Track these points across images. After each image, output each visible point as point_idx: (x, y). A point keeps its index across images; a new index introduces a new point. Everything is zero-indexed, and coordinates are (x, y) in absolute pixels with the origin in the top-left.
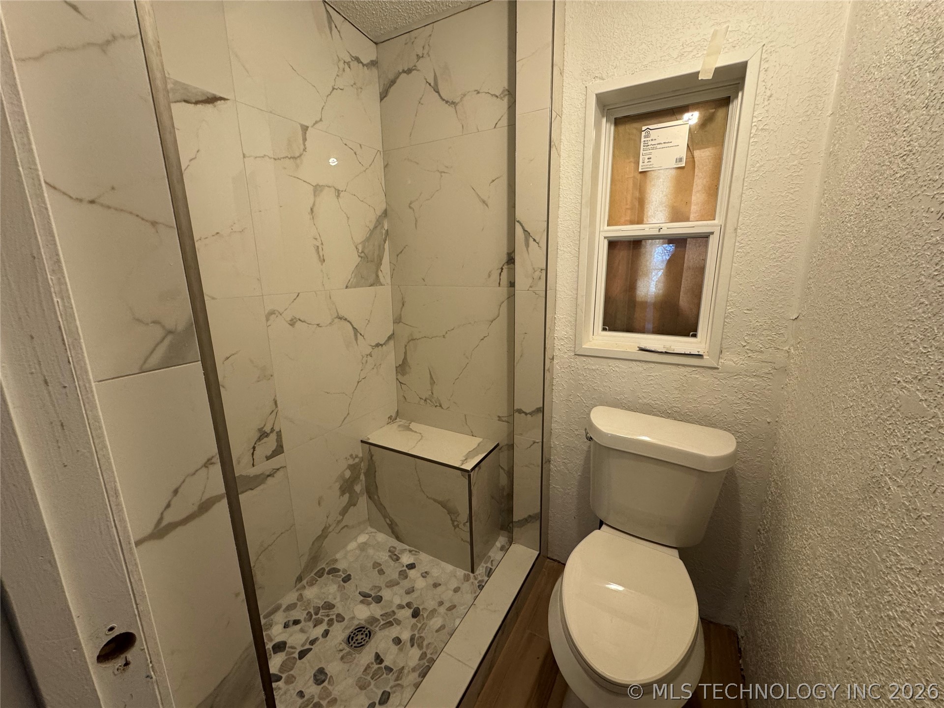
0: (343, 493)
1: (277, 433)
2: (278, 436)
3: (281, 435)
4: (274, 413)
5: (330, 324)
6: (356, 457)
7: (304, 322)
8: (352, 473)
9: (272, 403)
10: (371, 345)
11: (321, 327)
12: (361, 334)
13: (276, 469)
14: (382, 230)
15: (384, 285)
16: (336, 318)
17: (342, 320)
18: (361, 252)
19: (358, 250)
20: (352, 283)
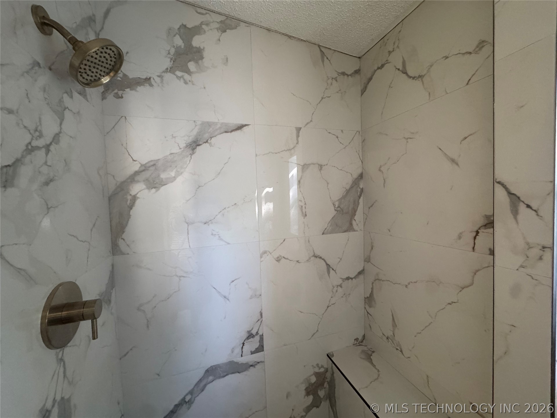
0: (308, 393)
1: (260, 336)
2: (260, 338)
3: (263, 338)
4: (260, 321)
5: (308, 260)
6: (321, 367)
7: (287, 259)
8: (317, 380)
9: (259, 314)
10: (341, 278)
11: (299, 263)
12: (333, 269)
13: (257, 362)
14: (357, 189)
15: (357, 231)
16: (313, 256)
17: (318, 258)
18: (338, 207)
19: (335, 206)
20: (328, 231)
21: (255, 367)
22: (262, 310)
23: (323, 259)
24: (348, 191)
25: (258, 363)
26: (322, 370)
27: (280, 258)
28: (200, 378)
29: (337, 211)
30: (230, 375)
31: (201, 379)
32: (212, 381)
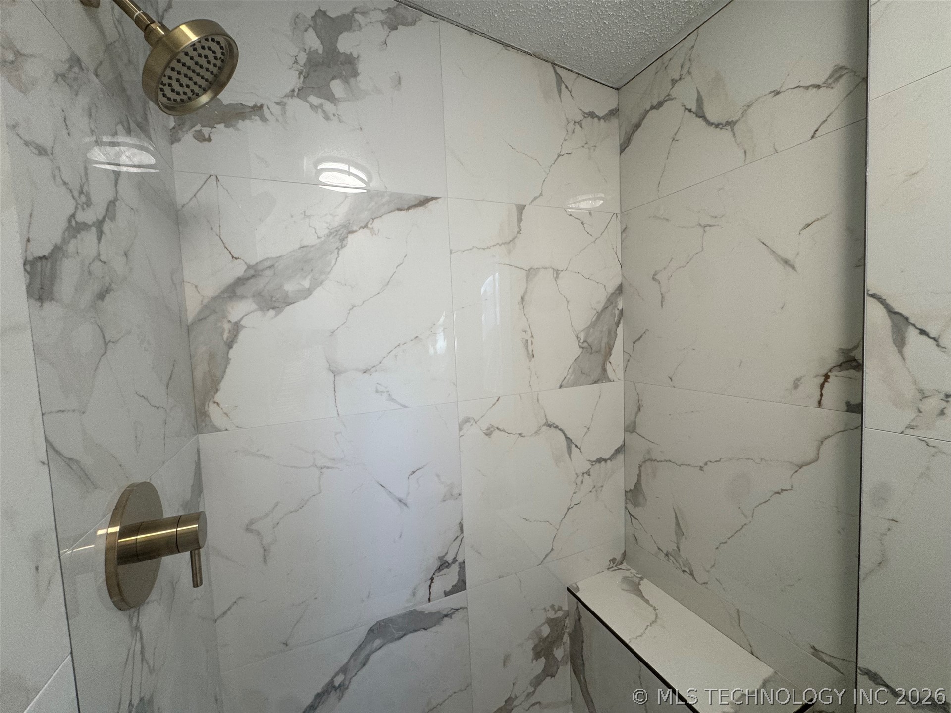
0: (537, 655)
1: (460, 564)
2: (460, 568)
3: (464, 567)
4: (459, 539)
5: (536, 432)
6: (559, 610)
7: (503, 431)
8: (552, 631)
9: (457, 528)
10: (589, 461)
11: (524, 437)
12: (576, 446)
13: (455, 609)
14: (614, 311)
15: (614, 381)
16: (544, 425)
17: (552, 428)
18: (584, 342)
19: (579, 339)
20: (568, 381)
21: (451, 618)
22: (462, 520)
23: (560, 430)
24: (600, 315)
25: (457, 610)
26: (560, 614)
27: (492, 429)
28: (360, 643)
29: (583, 348)
30: (410, 635)
31: (360, 646)
32: (380, 648)
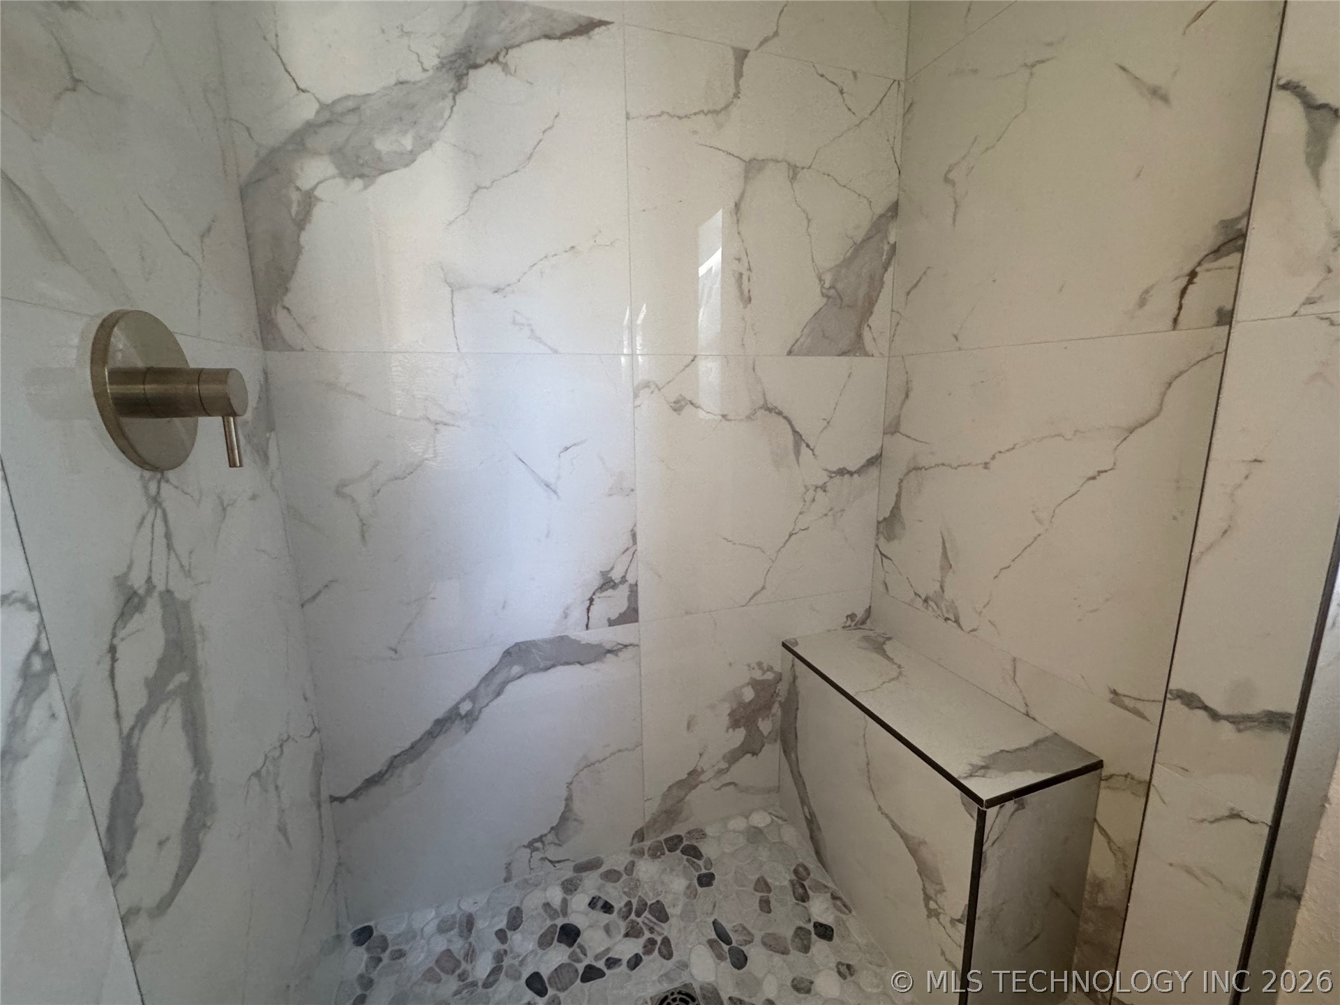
0: (735, 723)
1: (631, 586)
2: (631, 592)
3: (637, 592)
4: (631, 551)
5: (748, 417)
6: (768, 670)
7: (699, 407)
8: (757, 695)
9: (628, 536)
10: (826, 470)
11: (730, 420)
12: (808, 446)
13: (622, 645)
14: (881, 245)
15: (873, 356)
16: (761, 408)
17: (773, 414)
18: (830, 288)
19: (823, 282)
20: (802, 345)
22: (635, 525)
23: (785, 418)
24: (858, 248)
25: (626, 646)
26: (770, 676)
27: (683, 403)
28: (493, 666)
29: (828, 297)
30: (560, 668)
31: (493, 670)
32: (519, 678)
